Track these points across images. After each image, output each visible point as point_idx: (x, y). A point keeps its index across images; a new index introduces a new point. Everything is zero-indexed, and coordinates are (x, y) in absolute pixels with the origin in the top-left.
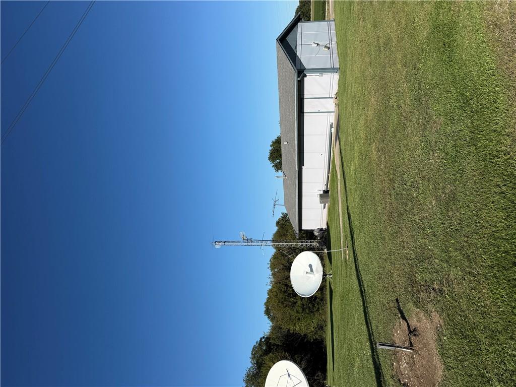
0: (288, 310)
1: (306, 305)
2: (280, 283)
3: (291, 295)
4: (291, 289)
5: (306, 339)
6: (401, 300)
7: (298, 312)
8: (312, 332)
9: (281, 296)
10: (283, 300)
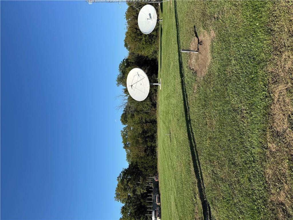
0: (137, 43)
1: (148, 40)
2: (132, 27)
3: (139, 35)
4: (139, 31)
5: (147, 59)
6: (197, 26)
7: (143, 44)
8: (151, 54)
9: (133, 35)
10: (134, 38)
